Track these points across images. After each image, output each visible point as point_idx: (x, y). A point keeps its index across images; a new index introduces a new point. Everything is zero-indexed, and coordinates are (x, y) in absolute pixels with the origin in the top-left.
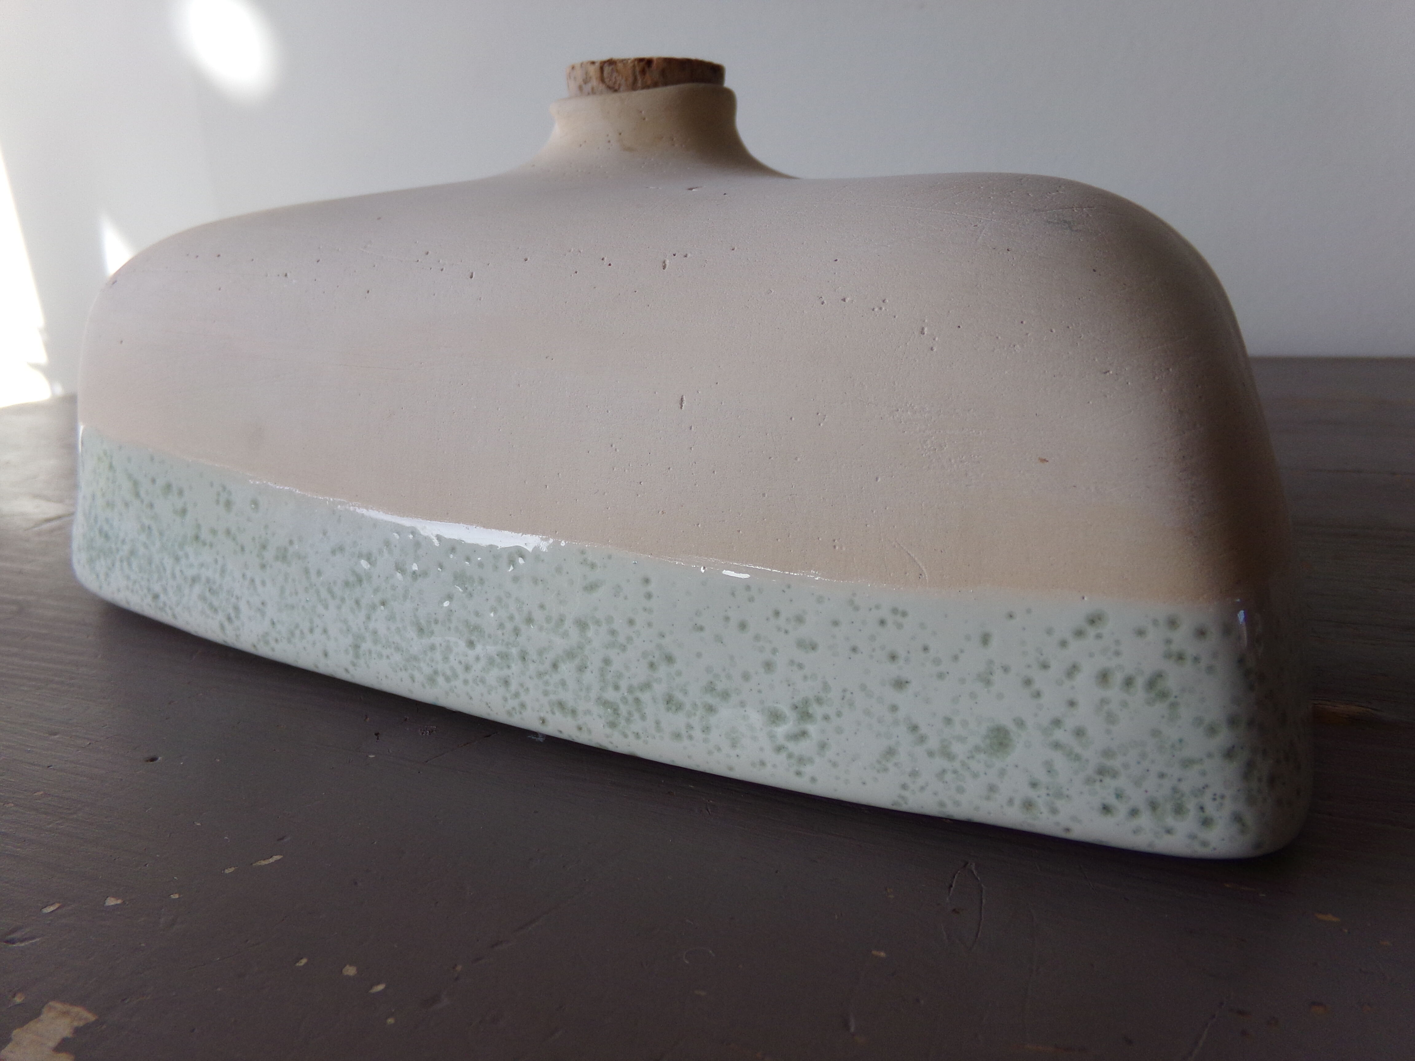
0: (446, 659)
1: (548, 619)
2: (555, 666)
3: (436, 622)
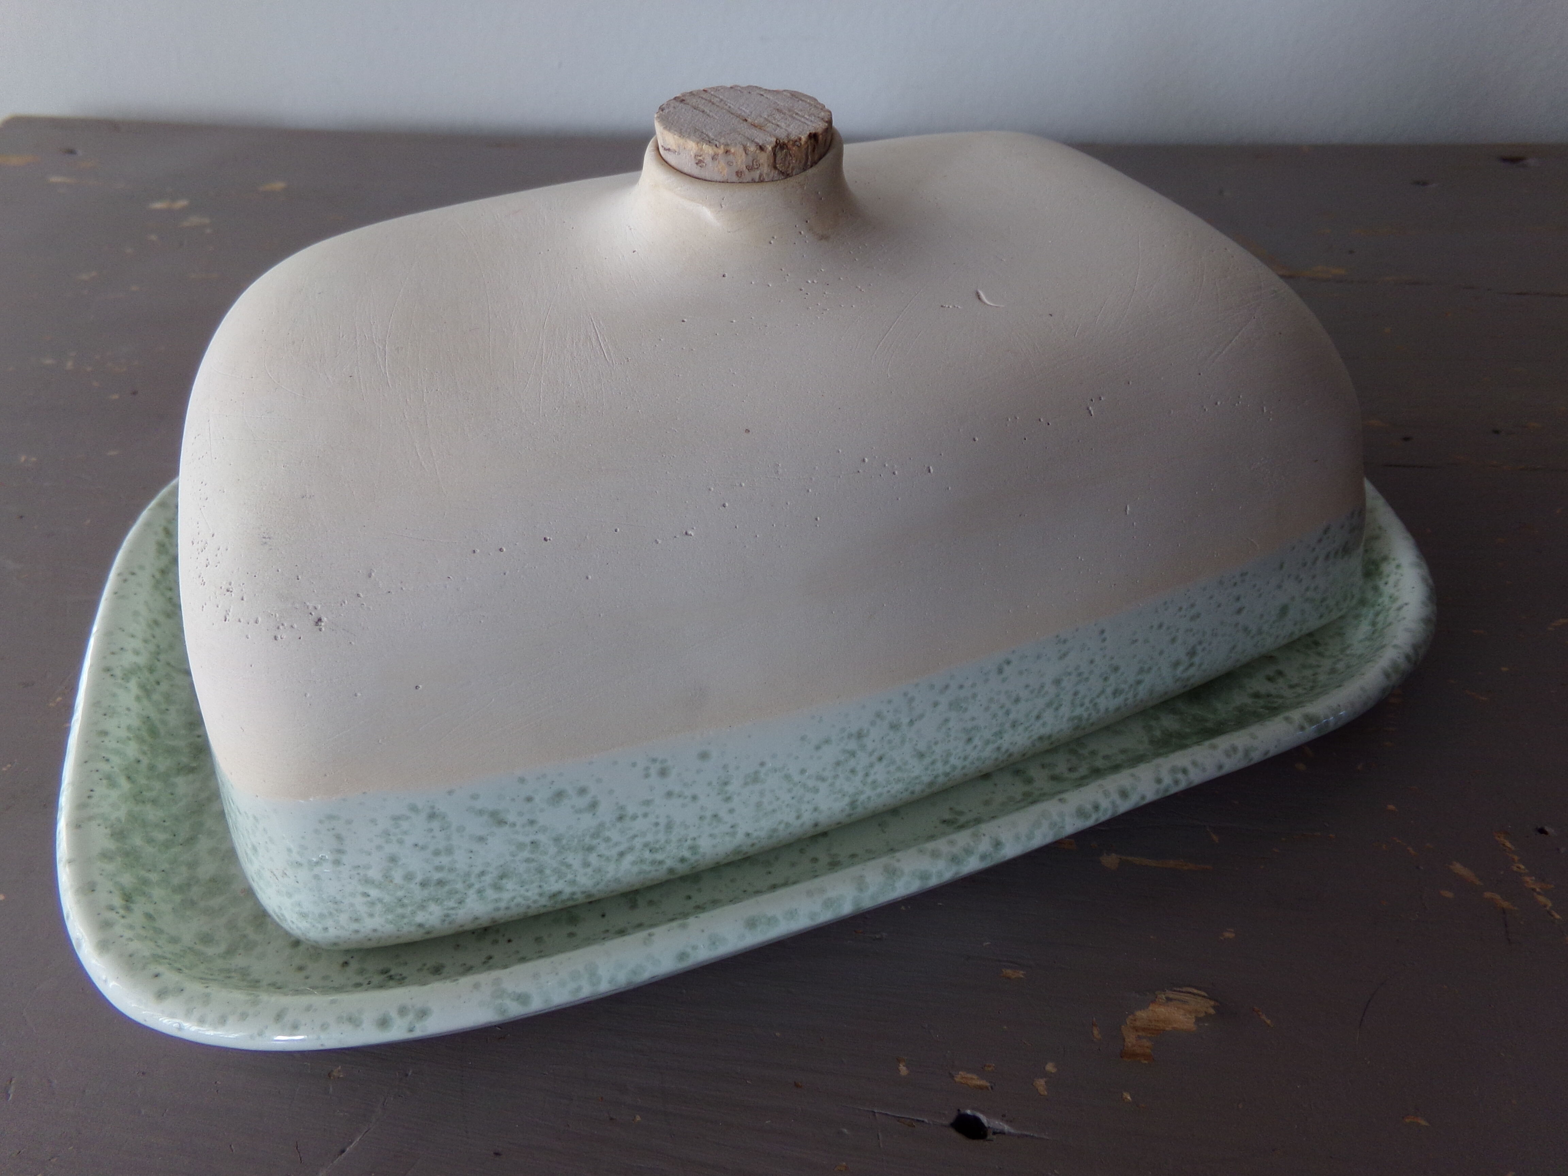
1: (1032, 692)
3: (936, 743)
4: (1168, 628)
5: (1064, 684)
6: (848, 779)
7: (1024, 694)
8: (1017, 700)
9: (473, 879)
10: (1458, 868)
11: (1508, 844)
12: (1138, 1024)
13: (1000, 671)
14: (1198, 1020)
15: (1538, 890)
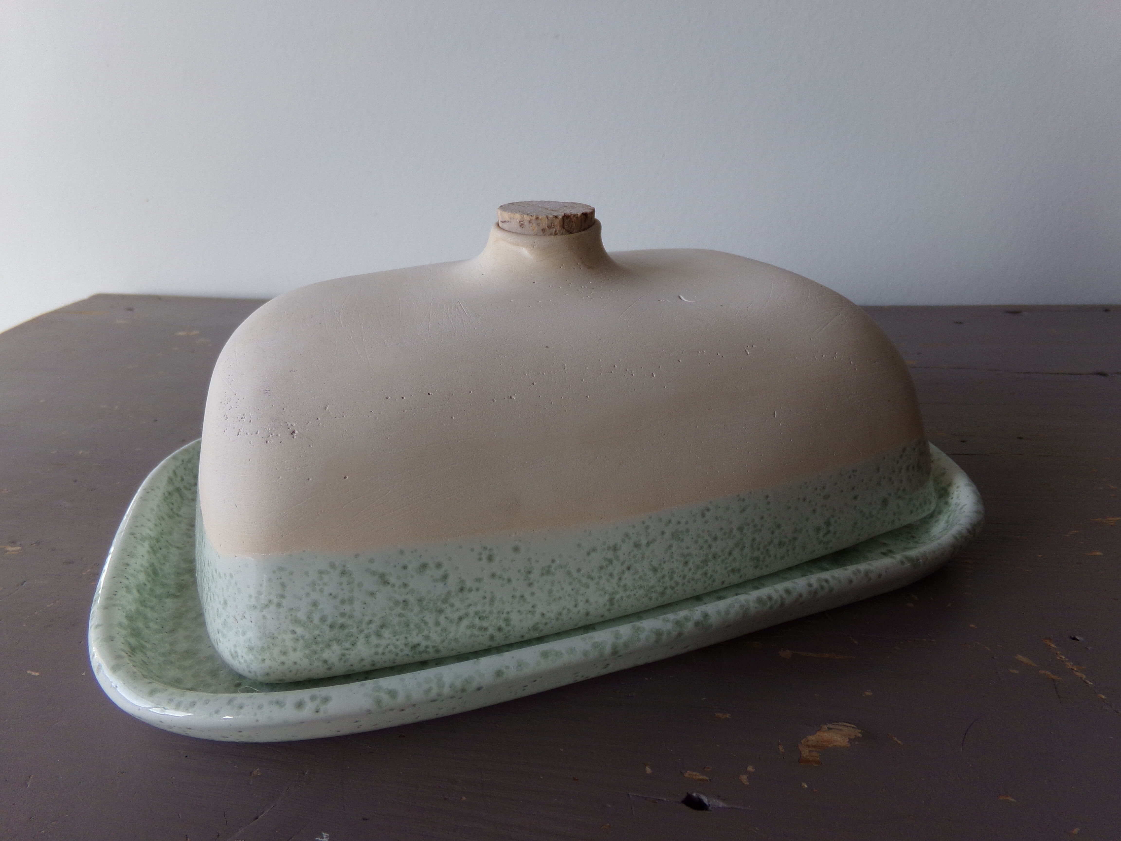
0: (671, 578)
1: (725, 534)
2: (730, 554)
3: (664, 562)
4: (810, 502)
5: (745, 531)
6: (608, 580)
7: (719, 535)
8: (715, 539)
9: (364, 626)
10: (1020, 657)
11: (1053, 645)
12: (810, 743)
13: (703, 515)
14: (850, 740)
15: (1075, 669)
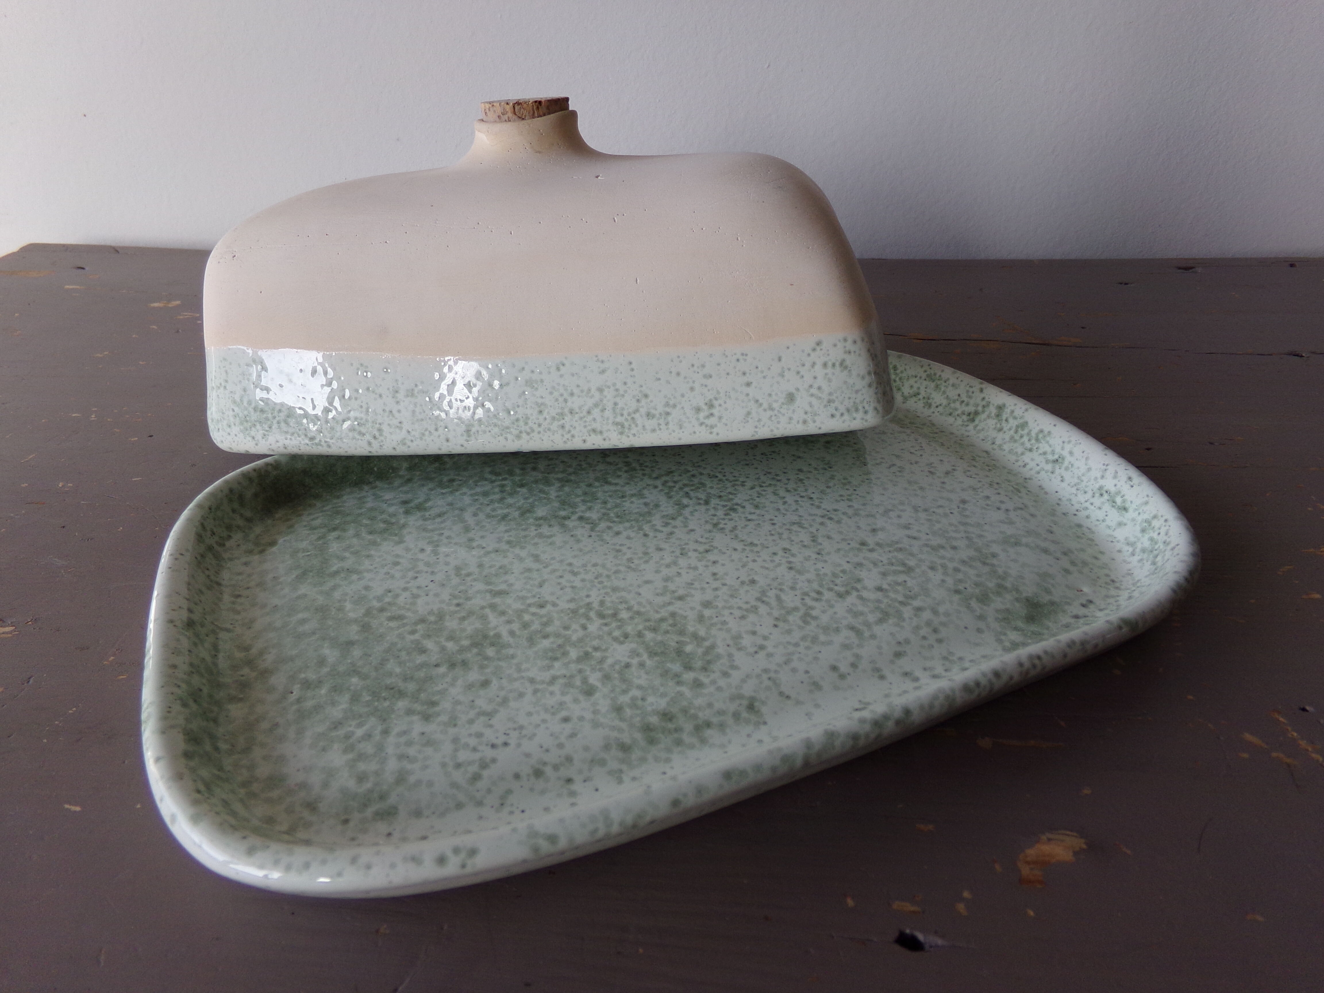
0: (526, 424)
1: (582, 391)
2: (589, 412)
3: (518, 406)
5: (605, 393)
7: (576, 391)
8: (572, 394)
9: (276, 414)
13: (558, 369)
